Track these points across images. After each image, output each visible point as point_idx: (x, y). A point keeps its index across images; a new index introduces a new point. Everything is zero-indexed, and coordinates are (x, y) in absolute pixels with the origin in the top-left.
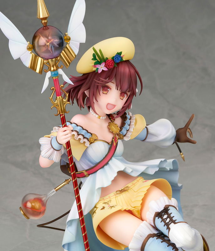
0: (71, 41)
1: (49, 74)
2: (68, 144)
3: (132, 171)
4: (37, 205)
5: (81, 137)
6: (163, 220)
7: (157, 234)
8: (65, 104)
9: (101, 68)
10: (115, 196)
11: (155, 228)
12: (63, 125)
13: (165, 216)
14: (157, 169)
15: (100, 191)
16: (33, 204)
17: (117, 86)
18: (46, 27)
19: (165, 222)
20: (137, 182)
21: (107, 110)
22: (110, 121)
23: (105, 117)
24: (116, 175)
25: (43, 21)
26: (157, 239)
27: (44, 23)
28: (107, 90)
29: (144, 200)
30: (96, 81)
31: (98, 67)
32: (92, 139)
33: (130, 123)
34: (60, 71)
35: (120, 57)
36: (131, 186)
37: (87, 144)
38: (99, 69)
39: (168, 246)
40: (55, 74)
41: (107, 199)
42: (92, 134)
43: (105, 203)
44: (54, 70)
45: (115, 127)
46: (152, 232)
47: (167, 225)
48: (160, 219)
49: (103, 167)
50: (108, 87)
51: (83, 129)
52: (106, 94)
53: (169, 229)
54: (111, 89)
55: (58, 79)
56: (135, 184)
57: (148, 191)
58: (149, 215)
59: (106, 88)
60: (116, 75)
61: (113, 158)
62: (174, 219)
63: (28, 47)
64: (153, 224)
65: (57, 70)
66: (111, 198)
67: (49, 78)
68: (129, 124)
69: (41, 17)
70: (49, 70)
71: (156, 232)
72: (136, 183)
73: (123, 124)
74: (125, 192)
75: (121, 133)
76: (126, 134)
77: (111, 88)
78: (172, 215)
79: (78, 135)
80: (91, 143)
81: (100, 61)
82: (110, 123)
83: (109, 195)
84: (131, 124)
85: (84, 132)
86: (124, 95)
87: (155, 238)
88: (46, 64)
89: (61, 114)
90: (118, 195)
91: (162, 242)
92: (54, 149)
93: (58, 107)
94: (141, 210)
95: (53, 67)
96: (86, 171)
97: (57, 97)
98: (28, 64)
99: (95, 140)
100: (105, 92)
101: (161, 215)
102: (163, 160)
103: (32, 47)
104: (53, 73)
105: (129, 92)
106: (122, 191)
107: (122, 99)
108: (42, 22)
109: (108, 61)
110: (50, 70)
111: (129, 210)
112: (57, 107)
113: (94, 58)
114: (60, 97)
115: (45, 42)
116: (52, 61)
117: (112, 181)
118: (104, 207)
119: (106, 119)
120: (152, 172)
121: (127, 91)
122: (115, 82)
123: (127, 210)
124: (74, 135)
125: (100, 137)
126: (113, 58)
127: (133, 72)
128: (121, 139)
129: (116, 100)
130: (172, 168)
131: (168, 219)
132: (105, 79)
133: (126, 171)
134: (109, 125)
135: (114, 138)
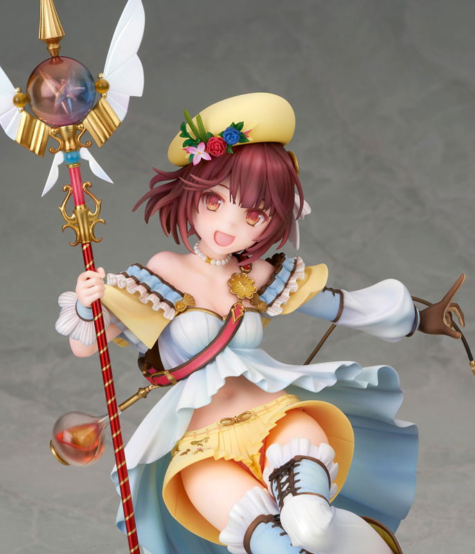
0: (110, 92)
1: (59, 158)
2: (96, 306)
3: (263, 381)
5: (153, 297)
6: (279, 487)
8: (92, 222)
9: (200, 153)
10: (217, 431)
12: (88, 266)
13: (285, 479)
14: (332, 382)
17: (233, 194)
18: (57, 58)
19: (280, 490)
20: (274, 405)
21: (217, 245)
24: (222, 384)
25: (51, 45)
26: (273, 526)
27: (54, 49)
28: (217, 203)
29: (267, 441)
30: (183, 182)
31: (193, 153)
33: (289, 279)
34: (85, 153)
35: (235, 133)
37: (170, 314)
38: (194, 157)
40: (72, 158)
41: (199, 434)
42: (182, 295)
43: (196, 443)
44: (71, 149)
45: (244, 285)
46: (267, 510)
47: (282, 496)
48: (276, 484)
49: (204, 367)
50: (219, 197)
51: (163, 282)
52: (214, 211)
54: (224, 201)
55: (78, 168)
56: (270, 410)
59: (214, 198)
60: (231, 172)
61: (227, 350)
62: (297, 485)
63: (17, 100)
65: (77, 149)
66: (210, 433)
67: (59, 166)
68: (286, 282)
69: (48, 36)
70: (60, 150)
72: (271, 407)
74: (242, 423)
75: (262, 299)
76: (274, 301)
77: (224, 198)
78: (296, 478)
79: (149, 293)
80: (179, 313)
84: (290, 282)
85: (162, 289)
86: (257, 217)
87: (271, 524)
88: (55, 135)
89: (84, 242)
90: (225, 428)
91: (282, 534)
92: (80, 317)
93: (77, 229)
95: (70, 142)
96: (170, 372)
97: (76, 208)
99: (188, 308)
100: (212, 207)
101: (279, 477)
102: (348, 363)
104: (69, 156)
106: (234, 421)
107: (253, 226)
108: (47, 48)
109: (212, 140)
110: (63, 149)
112: (75, 227)
113: (184, 133)
114: (82, 206)
115: (53, 89)
116: (67, 130)
117: (213, 397)
118: (189, 450)
119: (227, 266)
120: (315, 386)
121: (261, 207)
122: (229, 187)
123: (236, 460)
124: (138, 293)
125: (200, 303)
126: (221, 134)
127: (275, 166)
128: (259, 311)
129: (233, 225)
130: (376, 384)
131: (287, 485)
132: (209, 178)
133: (249, 377)
134: (230, 281)
135: (236, 308)
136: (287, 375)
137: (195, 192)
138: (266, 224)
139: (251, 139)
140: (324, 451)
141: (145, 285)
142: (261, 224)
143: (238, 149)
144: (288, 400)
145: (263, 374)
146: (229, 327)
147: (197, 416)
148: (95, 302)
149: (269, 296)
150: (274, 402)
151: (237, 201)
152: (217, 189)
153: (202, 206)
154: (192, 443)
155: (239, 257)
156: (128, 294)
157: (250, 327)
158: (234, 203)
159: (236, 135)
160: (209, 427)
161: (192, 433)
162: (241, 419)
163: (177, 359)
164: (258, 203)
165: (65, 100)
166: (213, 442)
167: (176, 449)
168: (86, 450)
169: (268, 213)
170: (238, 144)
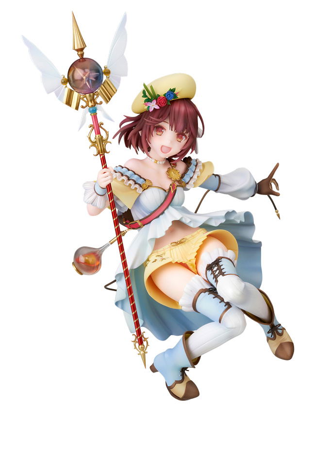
0: (111, 75)
1: (86, 111)
2: (109, 187)
3: (190, 222)
4: (91, 259)
5: (131, 182)
6: (213, 273)
7: (209, 289)
8: (105, 143)
10: (169, 249)
11: (208, 282)
12: (104, 166)
13: (215, 269)
14: (223, 221)
15: (153, 242)
16: (87, 258)
17: (171, 125)
19: (214, 274)
20: (196, 234)
22: (170, 167)
23: (163, 162)
24: (171, 224)
25: (79, 52)
26: (209, 294)
27: (81, 54)
28: (162, 131)
29: (199, 252)
30: (145, 121)
31: (149, 105)
32: (145, 185)
34: (99, 108)
36: (189, 238)
37: (140, 190)
38: (150, 107)
39: (220, 302)
40: (93, 111)
41: (160, 251)
42: (145, 180)
43: (158, 256)
44: (92, 106)
45: (175, 173)
46: (203, 286)
47: (216, 277)
48: (210, 272)
49: (158, 217)
50: (162, 128)
51: (135, 174)
52: (160, 135)
53: (216, 281)
54: (165, 129)
55: (96, 115)
57: (205, 242)
58: (202, 268)
59: (160, 129)
60: (169, 114)
61: (170, 207)
62: (223, 271)
63: (63, 81)
64: (206, 279)
65: (95, 105)
66: (166, 250)
68: (194, 171)
69: (77, 48)
70: (87, 106)
71: (208, 287)
73: (187, 170)
74: (181, 244)
75: (183, 180)
76: (189, 181)
78: (222, 267)
79: (129, 179)
80: (145, 189)
81: (150, 98)
82: (169, 168)
83: (164, 248)
84: (196, 171)
85: (135, 177)
86: (182, 137)
87: (207, 293)
89: (101, 154)
90: (173, 247)
91: (214, 298)
92: (97, 194)
93: (97, 147)
94: (196, 263)
95: (91, 102)
96: (140, 220)
97: (96, 136)
99: (149, 186)
100: (159, 133)
101: (212, 268)
102: (230, 211)
104: (91, 110)
105: (187, 132)
106: (177, 244)
107: (180, 142)
109: (160, 98)
111: (185, 264)
113: (145, 96)
114: (99, 135)
115: (82, 75)
116: (90, 95)
117: (166, 231)
118: (156, 260)
119: (165, 164)
120: (216, 223)
121: (185, 132)
122: (168, 122)
123: (179, 262)
124: (123, 180)
125: (155, 184)
126: (165, 95)
127: (191, 111)
128: (182, 187)
129: (171, 142)
130: (244, 221)
131: (218, 271)
132: (158, 118)
133: (184, 220)
134: (167, 171)
135: (173, 185)
137: (150, 126)
138: (186, 140)
139: (179, 97)
140: (230, 254)
141: (126, 176)
142: (184, 141)
143: (172, 102)
144: (203, 231)
145: (190, 218)
146: (170, 196)
147: (158, 243)
148: (108, 185)
149: (186, 178)
150: (196, 233)
151: (173, 129)
152: (162, 124)
153: (154, 133)
154: (157, 256)
155: (170, 160)
156: (118, 181)
158: (172, 130)
159: (172, 95)
160: (164, 247)
161: (156, 251)
162: (181, 242)
163: (143, 214)
164: (183, 131)
165: (88, 81)
166: (167, 255)
167: (148, 260)
168: (93, 266)
169: (187, 135)
170: (173, 99)
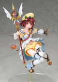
0: (19, 14)
3: (33, 40)
16: (14, 47)
32: (25, 34)
34: (17, 20)
67: (15, 22)
69: (13, 9)
73: (32, 30)
75: (31, 32)
98: (11, 19)
103: (12, 16)
115: (14, 14)
117: (29, 42)
136: (35, 40)
146: (29, 35)
148: (19, 35)
155: (29, 29)
157: (31, 35)
